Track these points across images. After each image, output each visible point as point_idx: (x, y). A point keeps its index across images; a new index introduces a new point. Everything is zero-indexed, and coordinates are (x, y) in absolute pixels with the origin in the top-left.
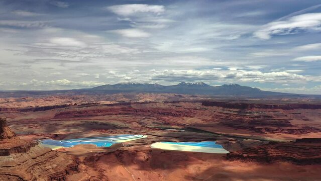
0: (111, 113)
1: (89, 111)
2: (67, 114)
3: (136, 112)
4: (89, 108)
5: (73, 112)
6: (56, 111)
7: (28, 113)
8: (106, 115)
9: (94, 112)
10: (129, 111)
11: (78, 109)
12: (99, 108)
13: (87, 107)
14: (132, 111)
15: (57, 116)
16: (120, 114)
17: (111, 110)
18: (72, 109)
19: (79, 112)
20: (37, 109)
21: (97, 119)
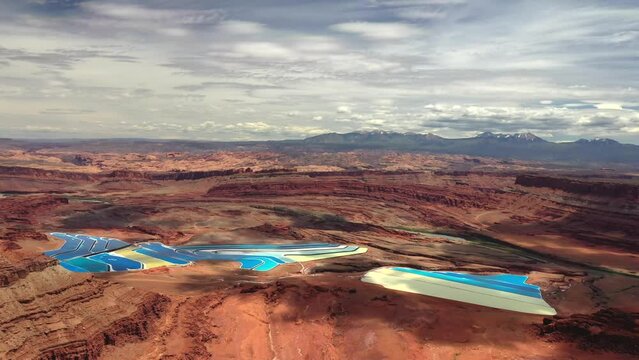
0: (316, 190)
1: (274, 184)
2: (231, 188)
3: (370, 191)
4: (273, 179)
5: (243, 185)
6: (214, 182)
7: (161, 182)
8: (304, 194)
9: (282, 188)
10: (355, 188)
11: (252, 181)
12: (292, 179)
13: (270, 176)
14: (359, 189)
15: (212, 191)
16: (335, 194)
17: (316, 185)
18: (240, 179)
19: (254, 187)
20: (180, 176)
21: (283, 203)
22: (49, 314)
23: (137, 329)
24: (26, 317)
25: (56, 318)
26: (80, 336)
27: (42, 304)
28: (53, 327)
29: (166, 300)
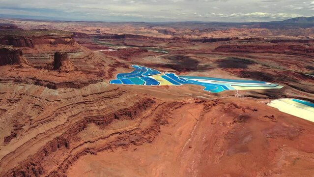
0: (274, 50)
1: (249, 46)
2: (227, 47)
3: (307, 52)
4: (249, 44)
5: (233, 46)
6: (219, 44)
7: (196, 43)
8: (266, 52)
9: (253, 49)
10: (298, 50)
11: (238, 44)
12: (260, 43)
13: (248, 42)
14: (301, 51)
15: (216, 49)
16: (285, 53)
17: (274, 47)
18: (232, 43)
19: (238, 47)
20: (205, 40)
22: (93, 102)
23: (130, 114)
24: (83, 102)
25: (95, 105)
26: (102, 114)
27: (91, 98)
28: (92, 108)
29: (154, 102)
